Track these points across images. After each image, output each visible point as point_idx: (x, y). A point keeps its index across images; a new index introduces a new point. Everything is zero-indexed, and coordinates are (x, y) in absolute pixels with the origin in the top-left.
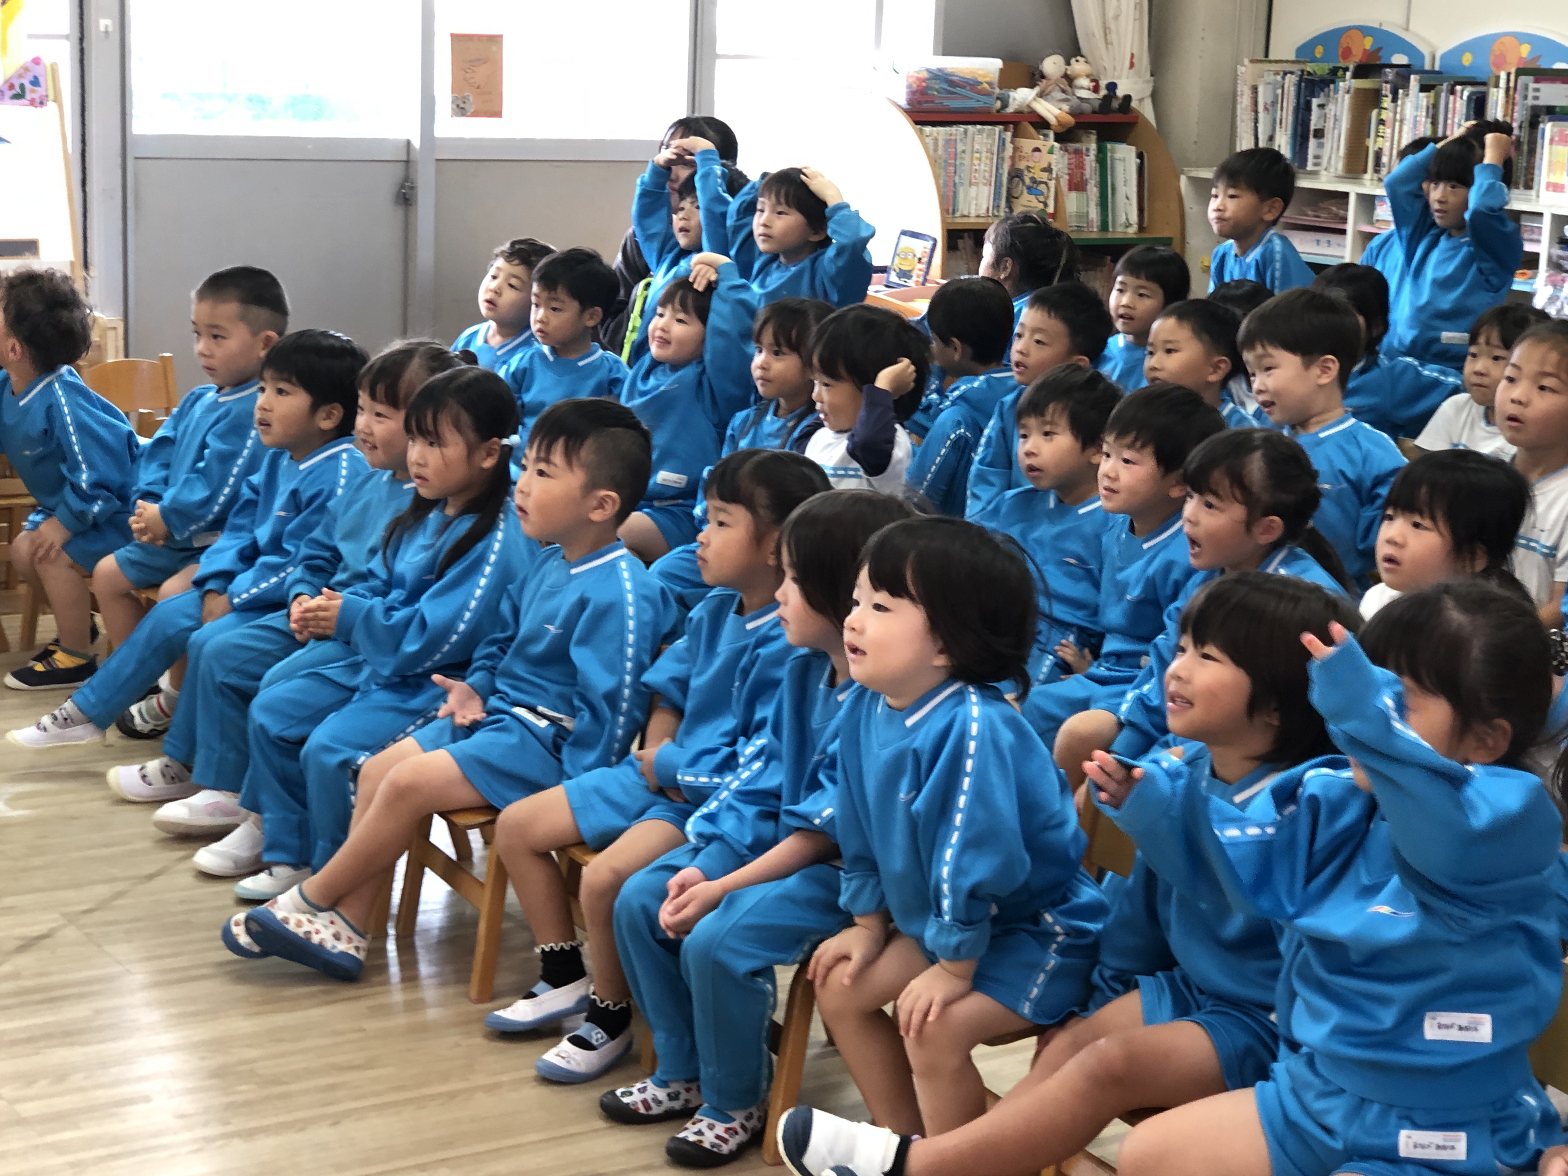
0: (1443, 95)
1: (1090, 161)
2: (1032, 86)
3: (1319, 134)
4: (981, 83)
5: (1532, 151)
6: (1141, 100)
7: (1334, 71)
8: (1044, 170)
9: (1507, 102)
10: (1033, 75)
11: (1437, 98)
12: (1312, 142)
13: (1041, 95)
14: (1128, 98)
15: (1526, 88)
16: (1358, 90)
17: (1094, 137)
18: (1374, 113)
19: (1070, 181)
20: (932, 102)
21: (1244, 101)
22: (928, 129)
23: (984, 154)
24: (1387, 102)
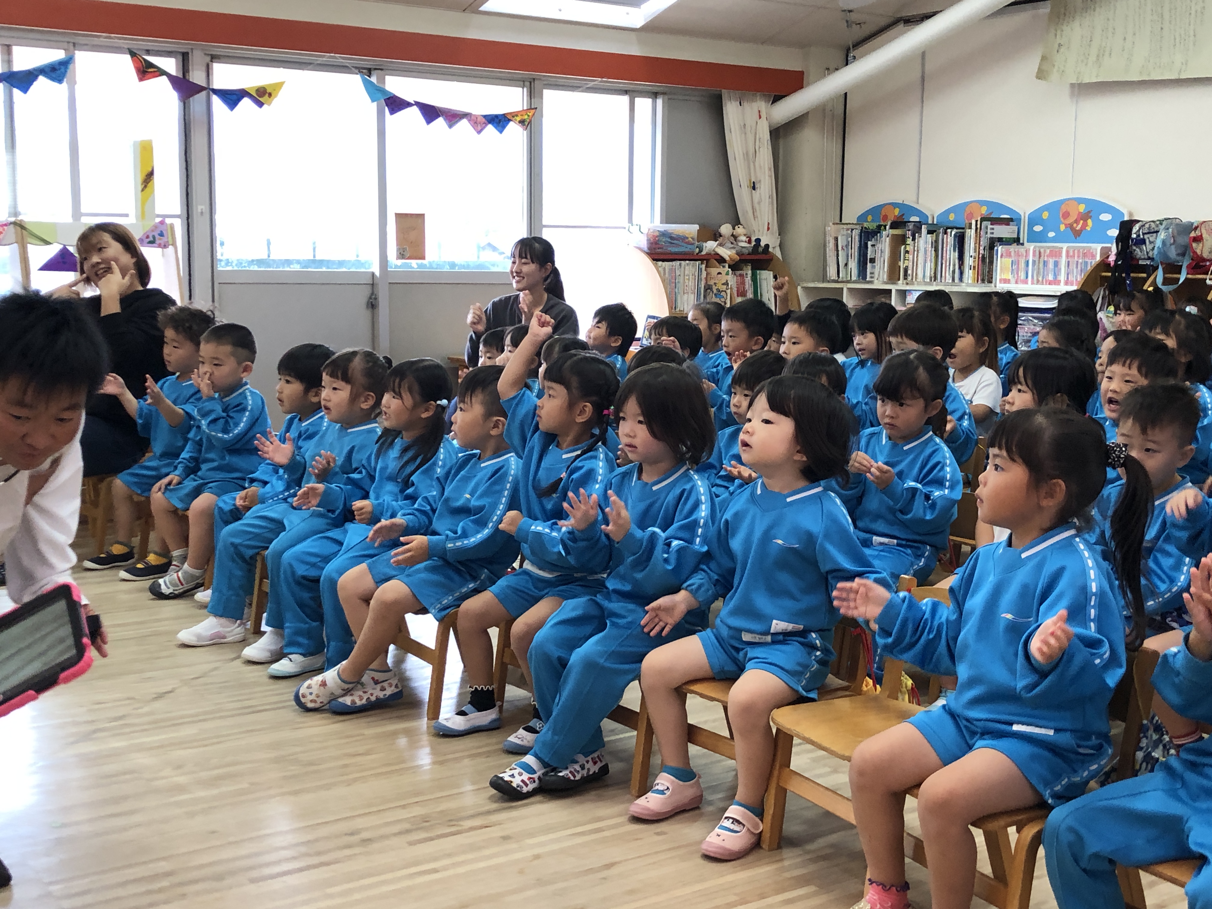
0: (941, 235)
1: (748, 280)
2: (716, 241)
3: (873, 261)
4: (687, 238)
5: (991, 262)
6: (774, 248)
7: (879, 227)
8: (723, 284)
9: (976, 236)
10: (715, 234)
11: (937, 236)
12: (869, 265)
13: (721, 245)
14: (767, 246)
15: (987, 228)
16: (893, 235)
17: (749, 267)
18: (903, 247)
19: (738, 291)
20: (661, 248)
21: (831, 245)
22: (660, 263)
23: (691, 277)
24: (909, 241)
